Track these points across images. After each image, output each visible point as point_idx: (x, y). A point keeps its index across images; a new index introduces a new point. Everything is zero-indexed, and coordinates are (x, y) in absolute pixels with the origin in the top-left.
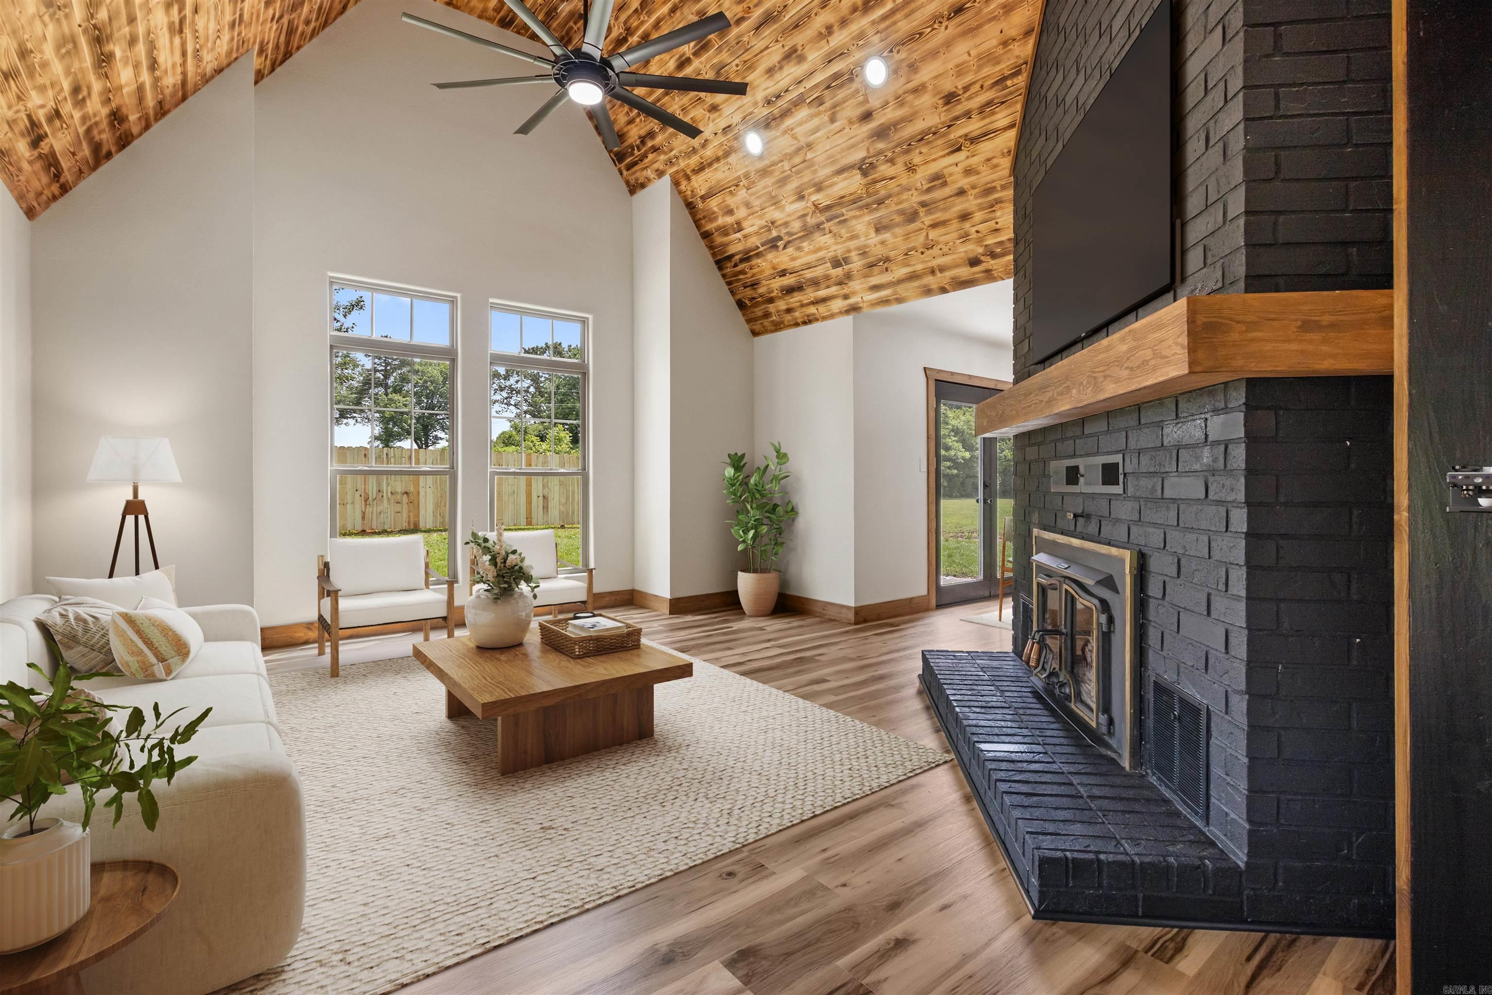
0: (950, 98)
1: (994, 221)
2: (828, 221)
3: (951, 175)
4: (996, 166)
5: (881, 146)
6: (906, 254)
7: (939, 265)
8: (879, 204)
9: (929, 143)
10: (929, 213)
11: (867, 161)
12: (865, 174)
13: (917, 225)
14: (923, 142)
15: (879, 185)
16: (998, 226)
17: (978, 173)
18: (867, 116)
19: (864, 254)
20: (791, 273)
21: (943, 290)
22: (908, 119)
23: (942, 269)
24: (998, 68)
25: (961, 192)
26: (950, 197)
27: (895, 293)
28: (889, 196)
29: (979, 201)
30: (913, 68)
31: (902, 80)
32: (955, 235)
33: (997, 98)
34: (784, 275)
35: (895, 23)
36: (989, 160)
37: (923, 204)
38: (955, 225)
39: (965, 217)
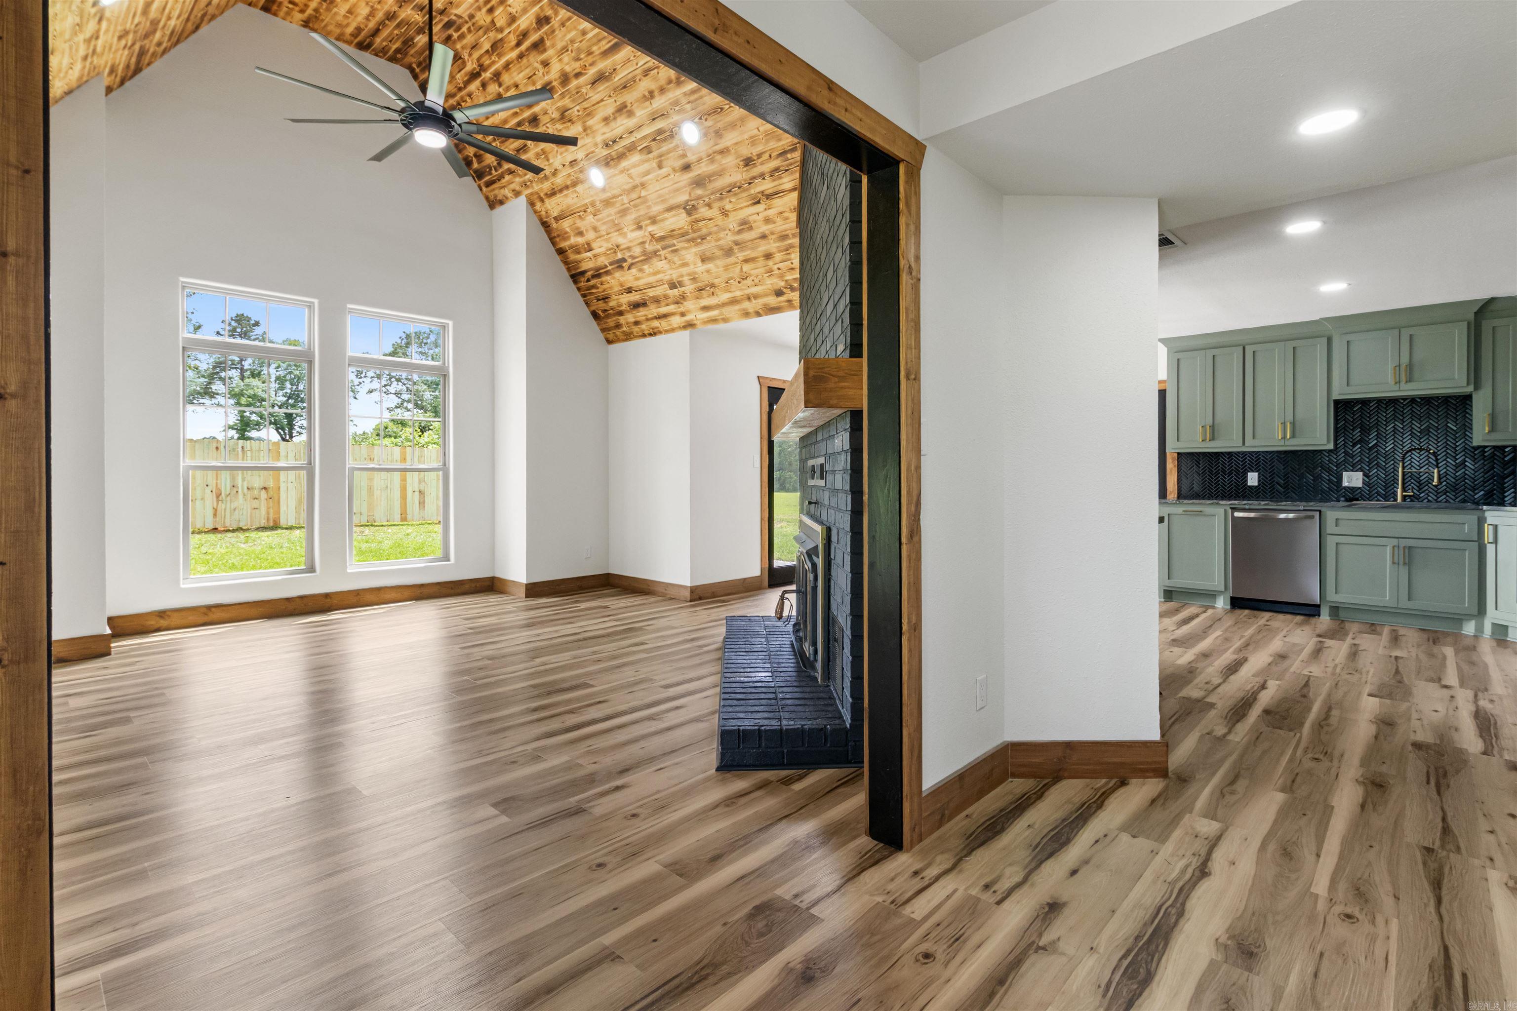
0: (748, 162)
1: (789, 262)
2: (664, 249)
3: (755, 222)
4: (787, 219)
5: (699, 192)
6: (727, 282)
7: (753, 294)
8: (702, 239)
9: (736, 194)
10: (741, 250)
11: (689, 203)
12: (689, 213)
13: (732, 260)
14: (731, 193)
15: (701, 224)
16: (793, 266)
17: (775, 223)
18: (687, 167)
19: (694, 280)
20: (636, 291)
21: (758, 314)
22: (720, 174)
23: (756, 297)
24: (780, 144)
25: (764, 237)
26: (756, 239)
27: (721, 314)
28: (710, 234)
29: (778, 244)
30: (718, 134)
31: (712, 143)
32: (762, 270)
33: (782, 166)
34: (631, 292)
35: (701, 97)
36: (781, 213)
37: (737, 243)
38: (761, 262)
39: (768, 256)
